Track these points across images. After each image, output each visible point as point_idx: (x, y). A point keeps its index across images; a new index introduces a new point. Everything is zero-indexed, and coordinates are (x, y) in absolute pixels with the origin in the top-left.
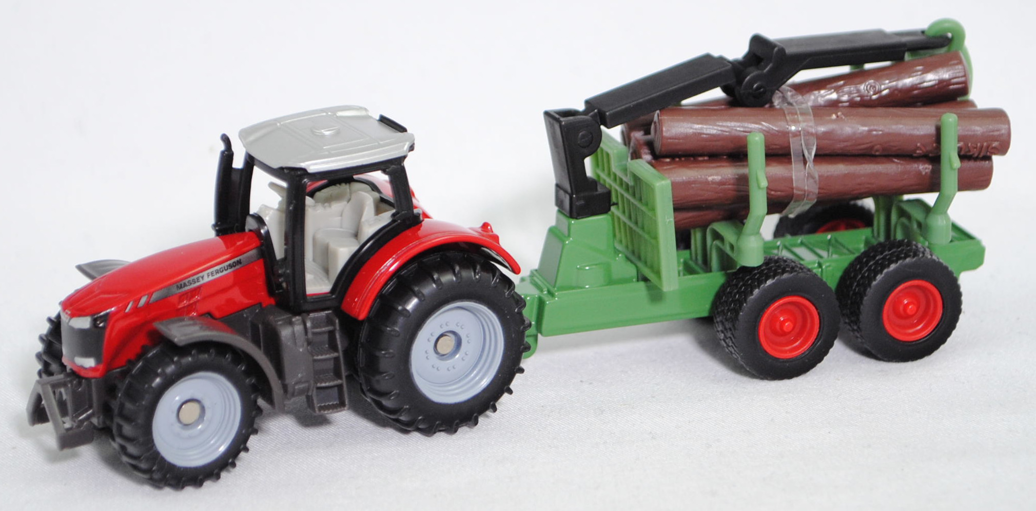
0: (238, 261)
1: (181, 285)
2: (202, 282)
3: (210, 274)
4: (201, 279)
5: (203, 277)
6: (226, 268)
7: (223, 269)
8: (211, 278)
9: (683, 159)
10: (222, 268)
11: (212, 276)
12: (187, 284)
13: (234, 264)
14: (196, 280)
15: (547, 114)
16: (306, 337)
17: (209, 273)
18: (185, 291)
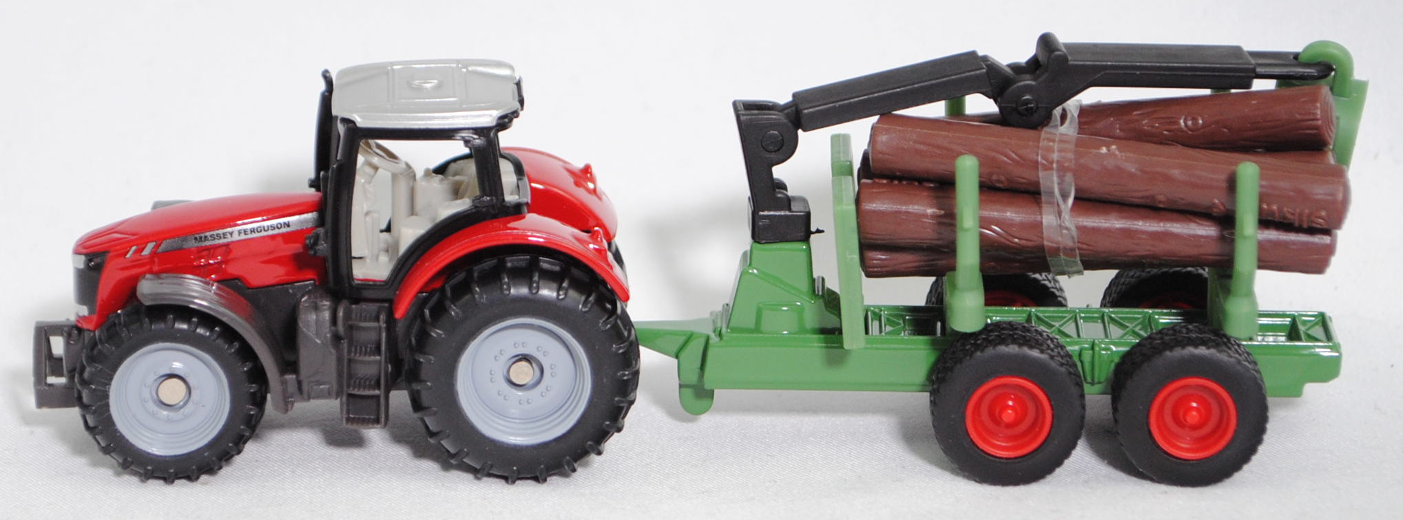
0: (285, 223)
1: (201, 238)
2: (229, 239)
3: (243, 232)
4: (229, 236)
5: (231, 234)
6: (266, 229)
7: (262, 229)
8: (243, 237)
9: (905, 182)
10: (260, 227)
11: (246, 234)
12: (210, 238)
13: (279, 226)
14: (222, 236)
15: (735, 104)
16: (333, 328)
17: (241, 230)
18: (206, 246)
